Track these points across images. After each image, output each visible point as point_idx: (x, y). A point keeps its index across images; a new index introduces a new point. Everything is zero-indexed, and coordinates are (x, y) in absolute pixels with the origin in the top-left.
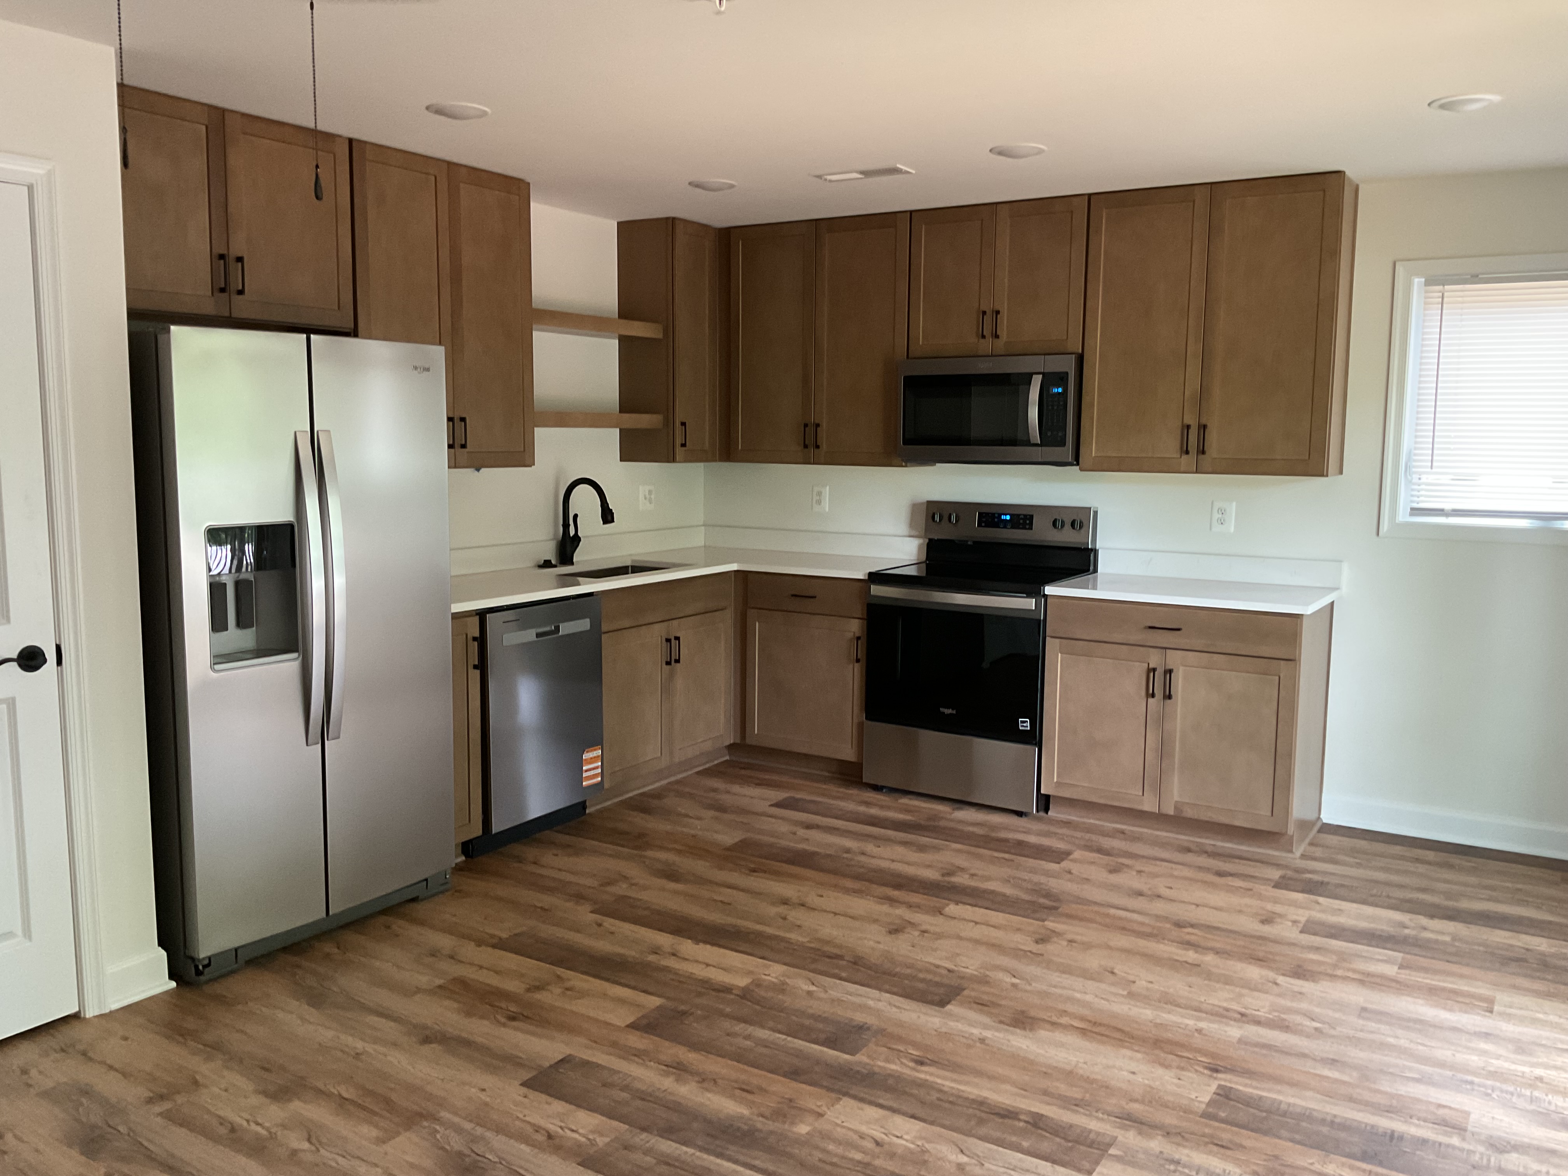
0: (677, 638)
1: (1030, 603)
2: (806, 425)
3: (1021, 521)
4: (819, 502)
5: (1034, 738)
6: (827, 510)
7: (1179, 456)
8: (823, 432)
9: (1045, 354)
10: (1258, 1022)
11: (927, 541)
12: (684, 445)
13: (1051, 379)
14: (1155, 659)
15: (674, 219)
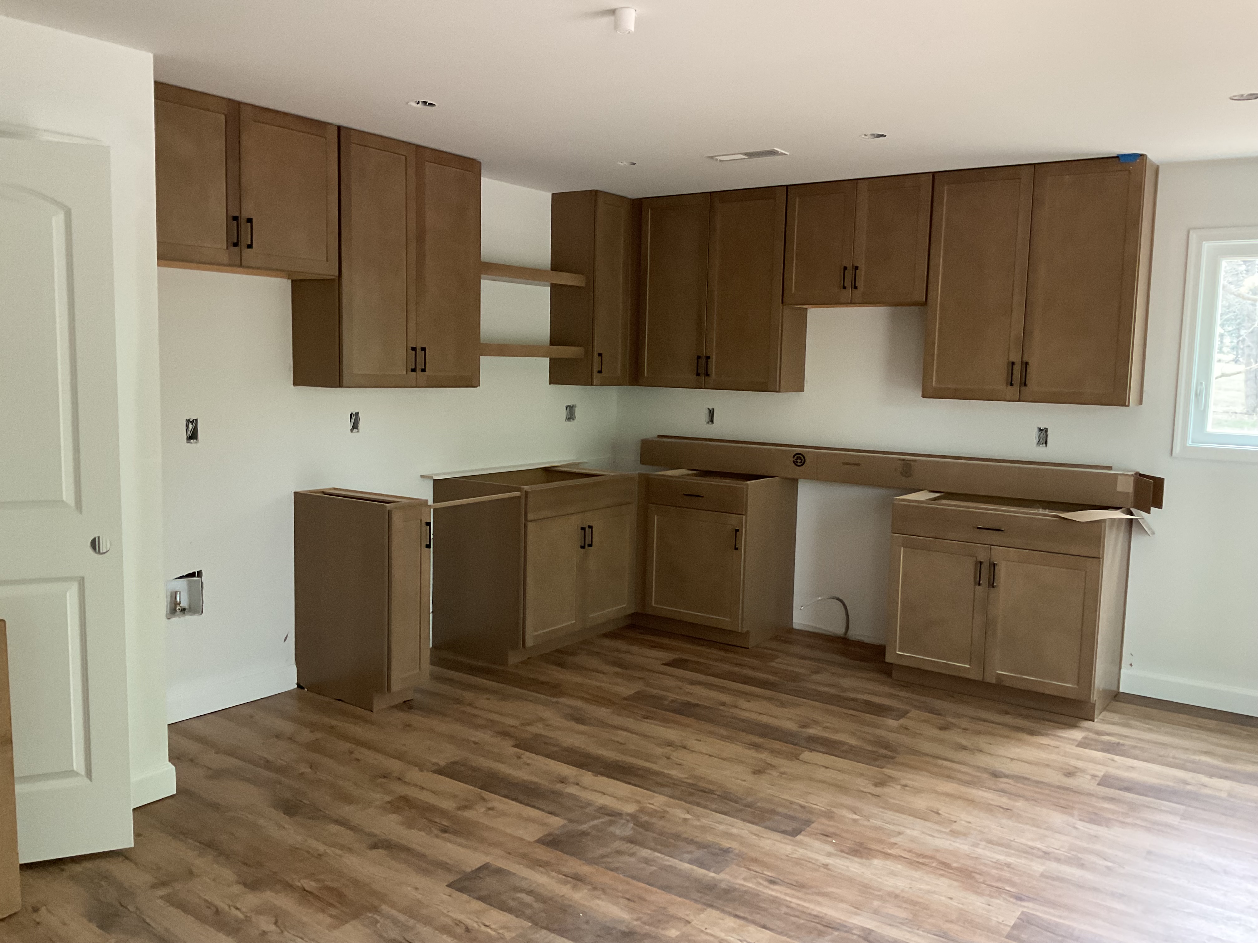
0: (590, 527)
2: (699, 357)
7: (1005, 387)
8: (712, 363)
10: (1058, 860)
12: (600, 372)
14: (981, 554)
15: (596, 192)
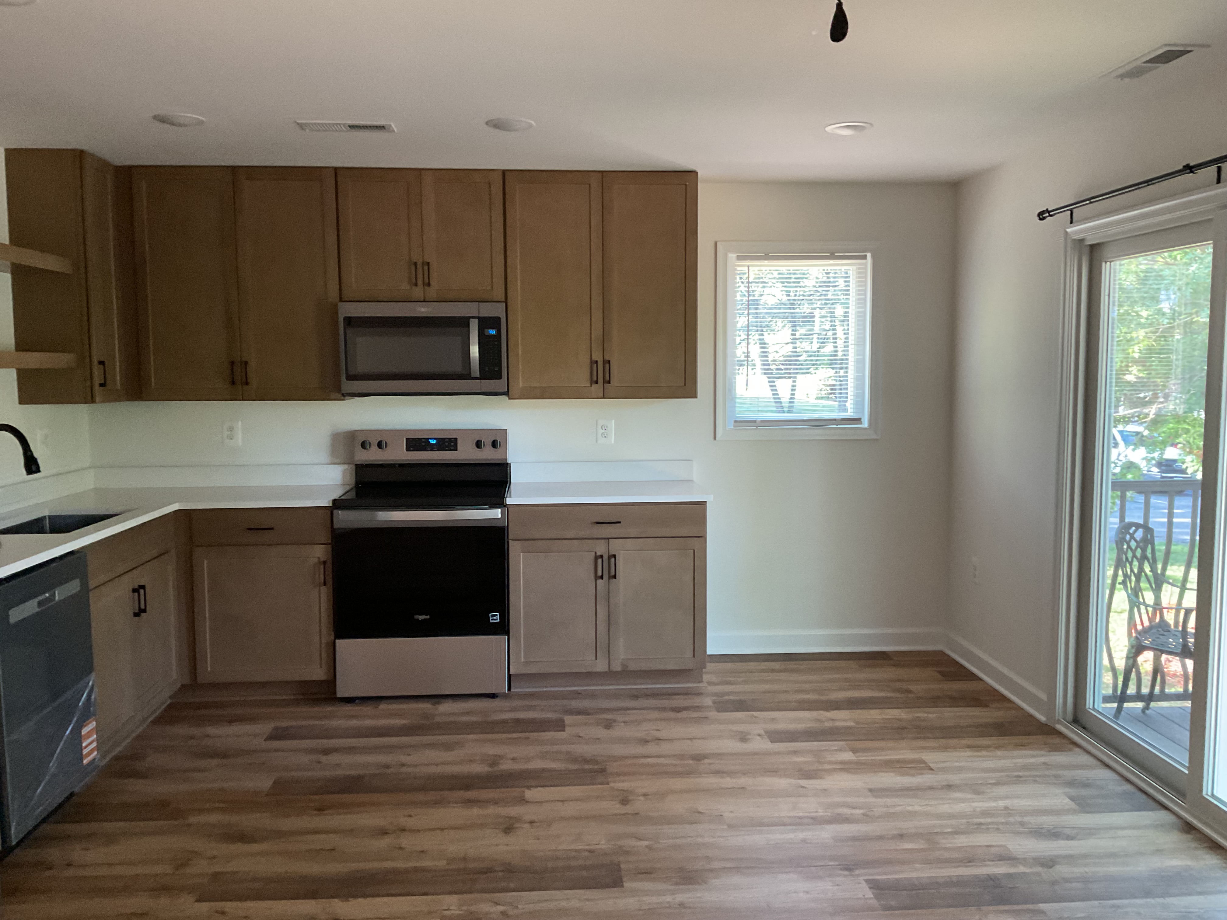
0: (143, 587)
1: (496, 513)
2: (232, 363)
3: (447, 444)
4: (231, 438)
5: (503, 628)
6: (240, 443)
7: (589, 386)
8: (253, 369)
9: (479, 302)
10: (828, 821)
11: (354, 467)
12: (103, 385)
13: (485, 323)
14: (601, 549)
15: (82, 151)
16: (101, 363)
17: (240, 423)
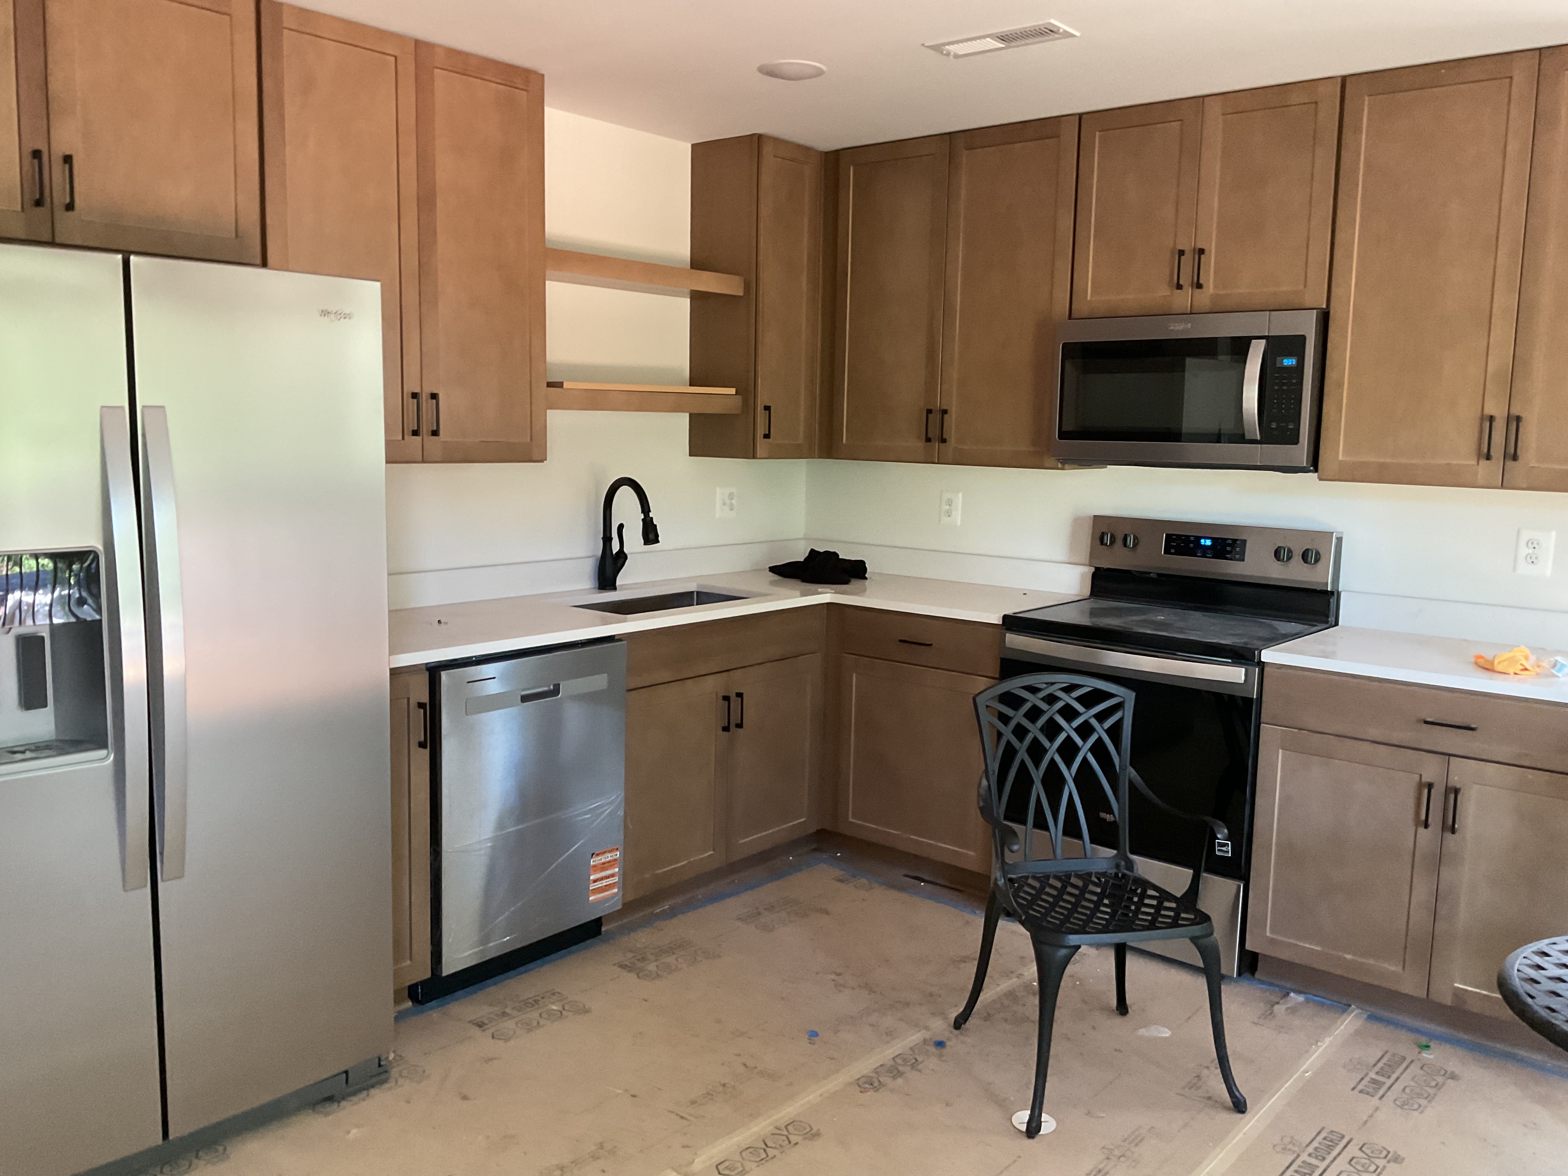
0: (740, 695)
2: (929, 411)
3: (1228, 549)
4: (949, 514)
5: (1237, 869)
6: (959, 524)
7: (1474, 462)
8: (951, 420)
9: (1270, 311)
11: (1093, 569)
12: (767, 436)
13: (1277, 346)
14: (1431, 770)
15: (760, 137)
16: (767, 408)
17: (960, 495)
